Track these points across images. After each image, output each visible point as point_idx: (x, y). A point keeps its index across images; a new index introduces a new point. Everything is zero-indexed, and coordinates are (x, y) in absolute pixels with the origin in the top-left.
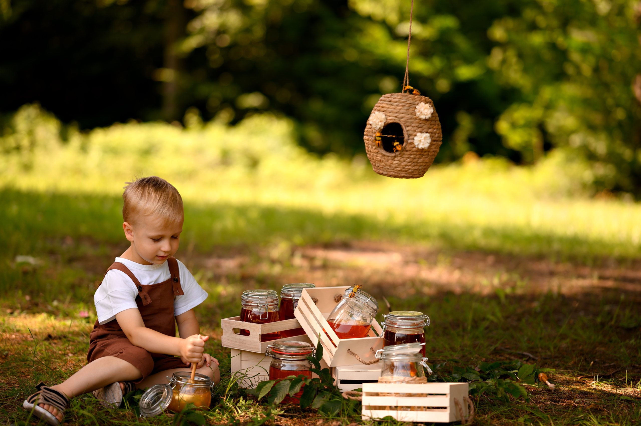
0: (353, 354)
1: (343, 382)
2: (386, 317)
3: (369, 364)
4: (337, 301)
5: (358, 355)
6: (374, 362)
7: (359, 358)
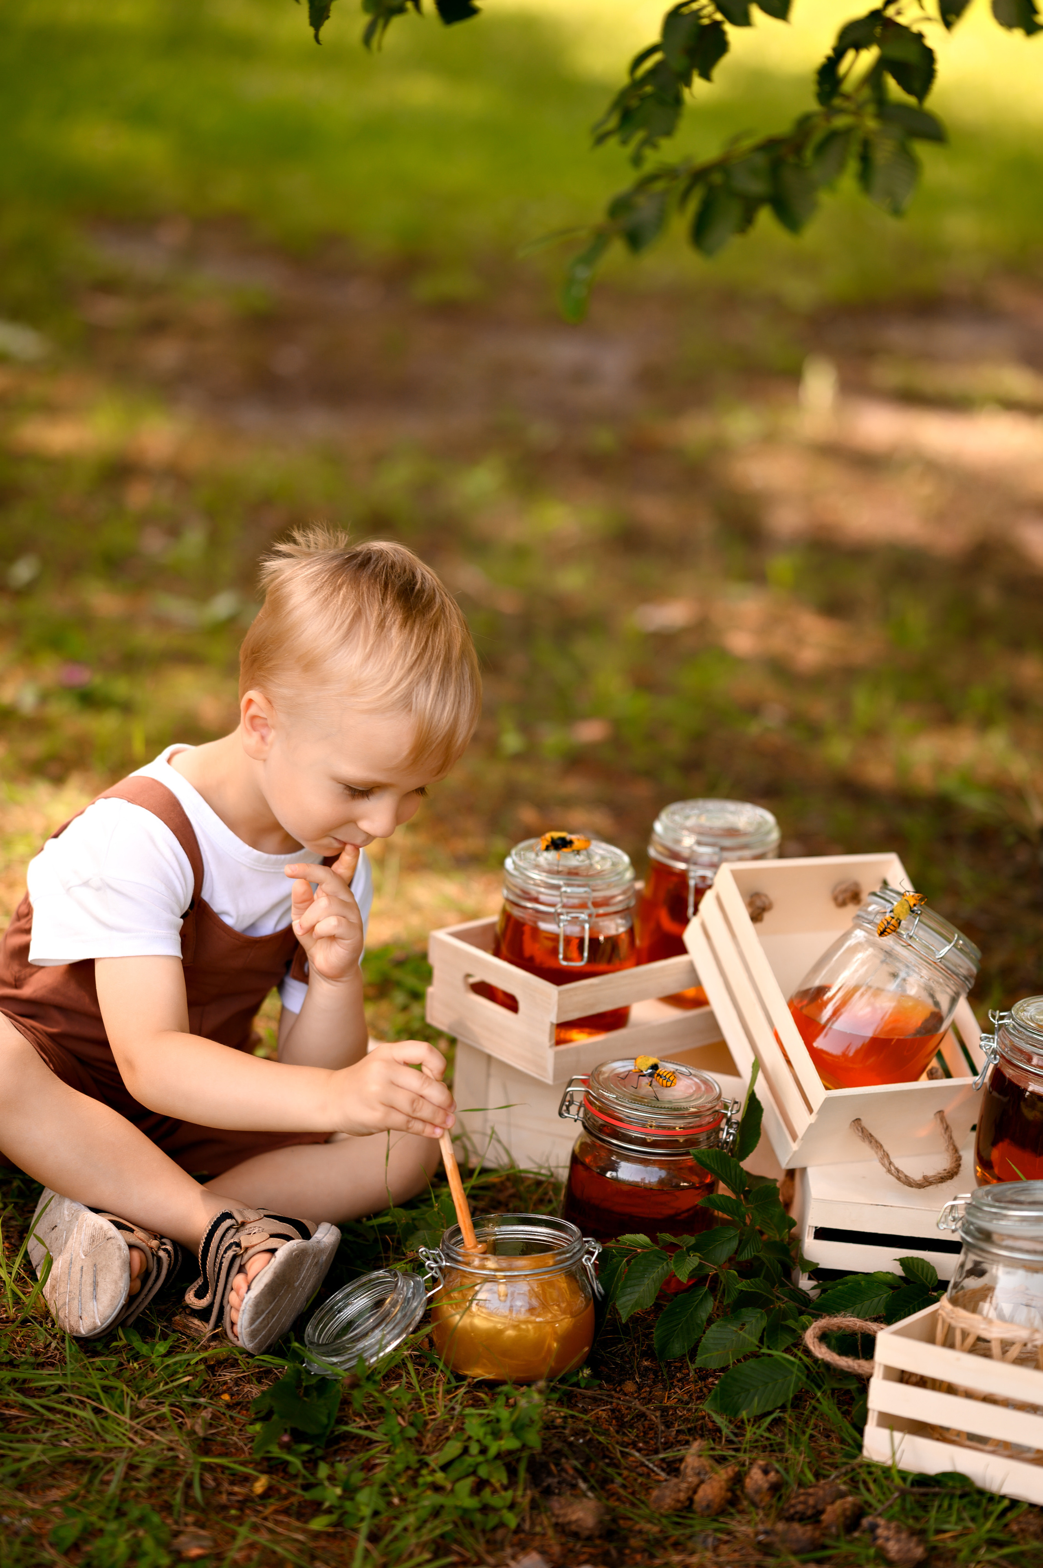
0: (868, 1137)
1: (823, 1234)
2: (1001, 1026)
3: (920, 1186)
4: (842, 904)
5: (886, 1147)
6: (942, 1178)
7: (890, 1163)
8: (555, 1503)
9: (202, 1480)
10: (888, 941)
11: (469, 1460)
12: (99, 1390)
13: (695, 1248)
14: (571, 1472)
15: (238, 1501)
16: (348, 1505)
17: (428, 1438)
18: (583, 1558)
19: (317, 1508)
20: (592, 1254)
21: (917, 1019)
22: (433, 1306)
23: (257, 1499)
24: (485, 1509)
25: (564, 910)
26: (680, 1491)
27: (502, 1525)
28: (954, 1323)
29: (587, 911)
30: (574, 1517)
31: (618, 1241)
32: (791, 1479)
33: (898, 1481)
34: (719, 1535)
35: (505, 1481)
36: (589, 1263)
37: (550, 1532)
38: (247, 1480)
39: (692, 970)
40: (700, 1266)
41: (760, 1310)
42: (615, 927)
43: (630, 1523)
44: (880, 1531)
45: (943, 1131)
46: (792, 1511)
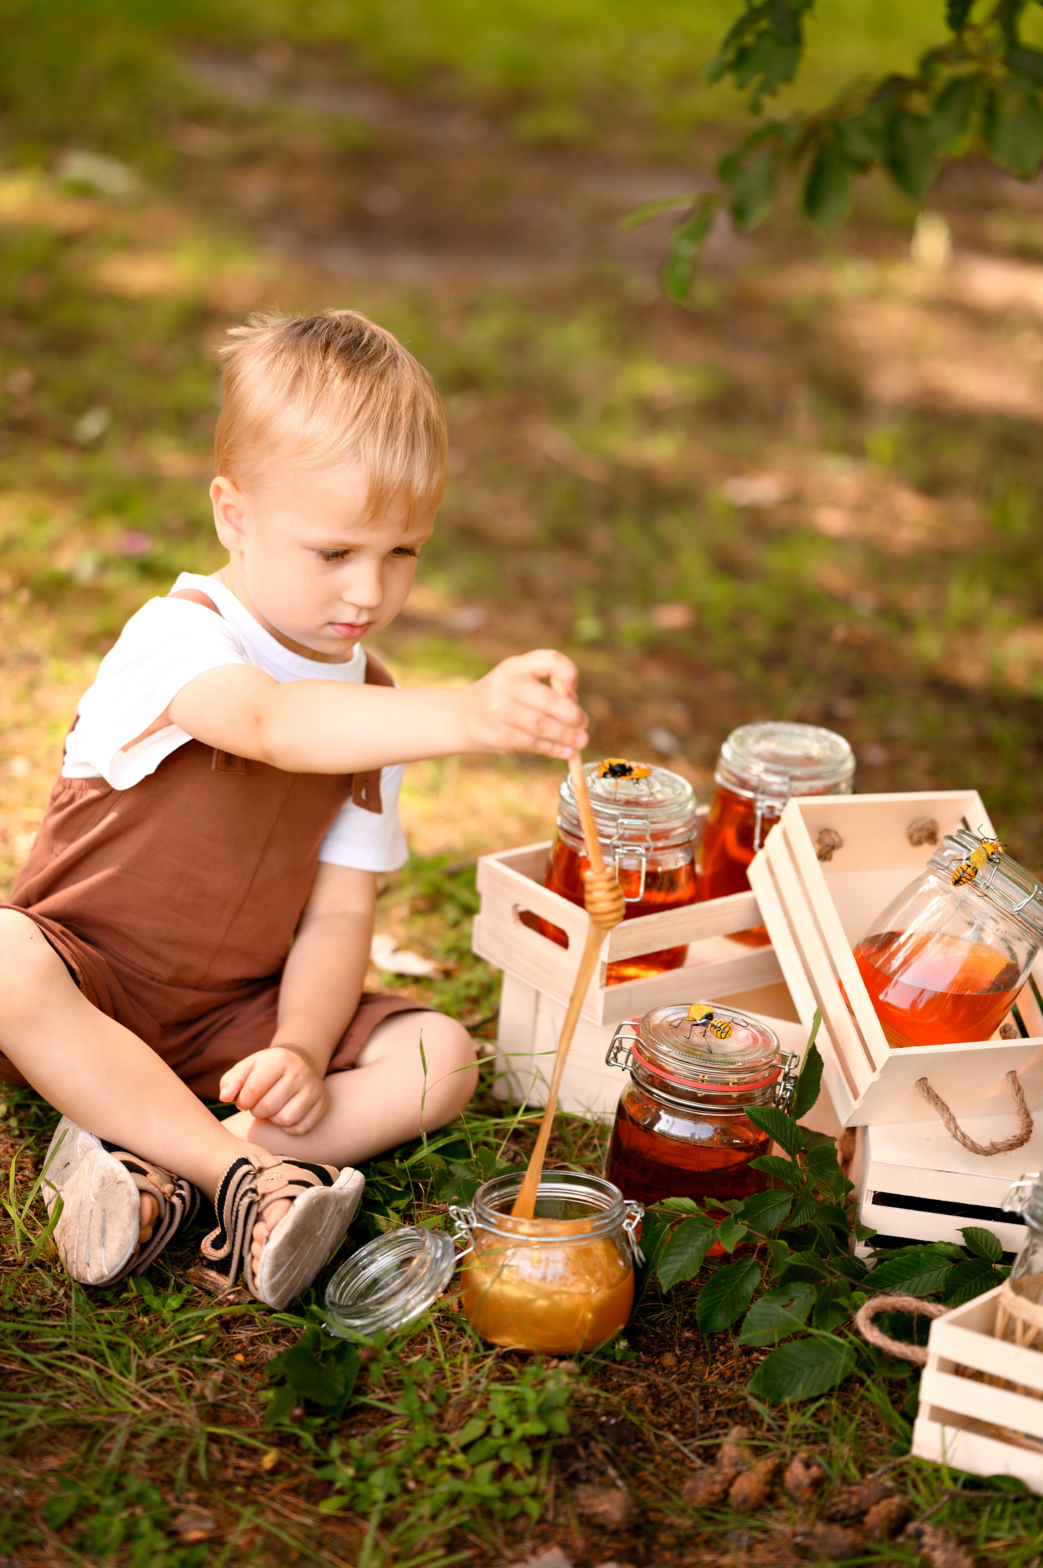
0: (934, 1098)
1: (882, 1199)
3: (987, 1153)
4: (918, 843)
5: (952, 1111)
6: (1011, 1145)
7: (957, 1128)
8: (583, 1492)
9: (208, 1451)
10: (963, 890)
11: (491, 1443)
12: (104, 1347)
13: (743, 1215)
14: (600, 1456)
15: (245, 1477)
16: (361, 1487)
17: (450, 1415)
18: (608, 1554)
19: (327, 1488)
20: (634, 1218)
21: (992, 972)
22: (461, 1269)
23: (265, 1476)
24: (507, 1496)
25: (620, 843)
26: (714, 1483)
27: (523, 1514)
28: (1015, 1313)
29: (645, 845)
30: (600, 1509)
31: (662, 1204)
32: (834, 1473)
33: (948, 1483)
34: (755, 1533)
35: (529, 1465)
36: (630, 1228)
37: (574, 1523)
38: (254, 1453)
39: (755, 908)
40: (749, 1236)
41: (809, 1285)
42: (676, 861)
43: (659, 1516)
44: (927, 1539)
45: (1014, 1093)
46: (834, 1510)
